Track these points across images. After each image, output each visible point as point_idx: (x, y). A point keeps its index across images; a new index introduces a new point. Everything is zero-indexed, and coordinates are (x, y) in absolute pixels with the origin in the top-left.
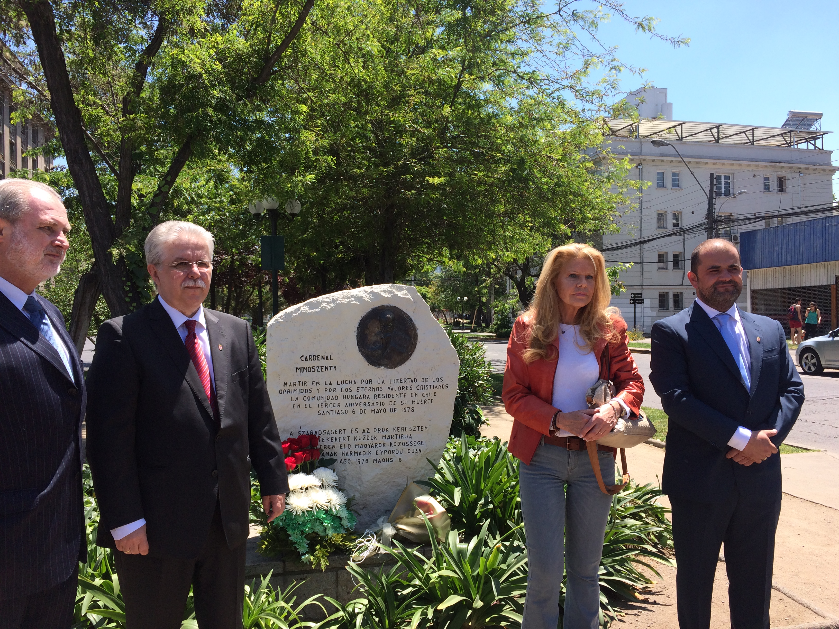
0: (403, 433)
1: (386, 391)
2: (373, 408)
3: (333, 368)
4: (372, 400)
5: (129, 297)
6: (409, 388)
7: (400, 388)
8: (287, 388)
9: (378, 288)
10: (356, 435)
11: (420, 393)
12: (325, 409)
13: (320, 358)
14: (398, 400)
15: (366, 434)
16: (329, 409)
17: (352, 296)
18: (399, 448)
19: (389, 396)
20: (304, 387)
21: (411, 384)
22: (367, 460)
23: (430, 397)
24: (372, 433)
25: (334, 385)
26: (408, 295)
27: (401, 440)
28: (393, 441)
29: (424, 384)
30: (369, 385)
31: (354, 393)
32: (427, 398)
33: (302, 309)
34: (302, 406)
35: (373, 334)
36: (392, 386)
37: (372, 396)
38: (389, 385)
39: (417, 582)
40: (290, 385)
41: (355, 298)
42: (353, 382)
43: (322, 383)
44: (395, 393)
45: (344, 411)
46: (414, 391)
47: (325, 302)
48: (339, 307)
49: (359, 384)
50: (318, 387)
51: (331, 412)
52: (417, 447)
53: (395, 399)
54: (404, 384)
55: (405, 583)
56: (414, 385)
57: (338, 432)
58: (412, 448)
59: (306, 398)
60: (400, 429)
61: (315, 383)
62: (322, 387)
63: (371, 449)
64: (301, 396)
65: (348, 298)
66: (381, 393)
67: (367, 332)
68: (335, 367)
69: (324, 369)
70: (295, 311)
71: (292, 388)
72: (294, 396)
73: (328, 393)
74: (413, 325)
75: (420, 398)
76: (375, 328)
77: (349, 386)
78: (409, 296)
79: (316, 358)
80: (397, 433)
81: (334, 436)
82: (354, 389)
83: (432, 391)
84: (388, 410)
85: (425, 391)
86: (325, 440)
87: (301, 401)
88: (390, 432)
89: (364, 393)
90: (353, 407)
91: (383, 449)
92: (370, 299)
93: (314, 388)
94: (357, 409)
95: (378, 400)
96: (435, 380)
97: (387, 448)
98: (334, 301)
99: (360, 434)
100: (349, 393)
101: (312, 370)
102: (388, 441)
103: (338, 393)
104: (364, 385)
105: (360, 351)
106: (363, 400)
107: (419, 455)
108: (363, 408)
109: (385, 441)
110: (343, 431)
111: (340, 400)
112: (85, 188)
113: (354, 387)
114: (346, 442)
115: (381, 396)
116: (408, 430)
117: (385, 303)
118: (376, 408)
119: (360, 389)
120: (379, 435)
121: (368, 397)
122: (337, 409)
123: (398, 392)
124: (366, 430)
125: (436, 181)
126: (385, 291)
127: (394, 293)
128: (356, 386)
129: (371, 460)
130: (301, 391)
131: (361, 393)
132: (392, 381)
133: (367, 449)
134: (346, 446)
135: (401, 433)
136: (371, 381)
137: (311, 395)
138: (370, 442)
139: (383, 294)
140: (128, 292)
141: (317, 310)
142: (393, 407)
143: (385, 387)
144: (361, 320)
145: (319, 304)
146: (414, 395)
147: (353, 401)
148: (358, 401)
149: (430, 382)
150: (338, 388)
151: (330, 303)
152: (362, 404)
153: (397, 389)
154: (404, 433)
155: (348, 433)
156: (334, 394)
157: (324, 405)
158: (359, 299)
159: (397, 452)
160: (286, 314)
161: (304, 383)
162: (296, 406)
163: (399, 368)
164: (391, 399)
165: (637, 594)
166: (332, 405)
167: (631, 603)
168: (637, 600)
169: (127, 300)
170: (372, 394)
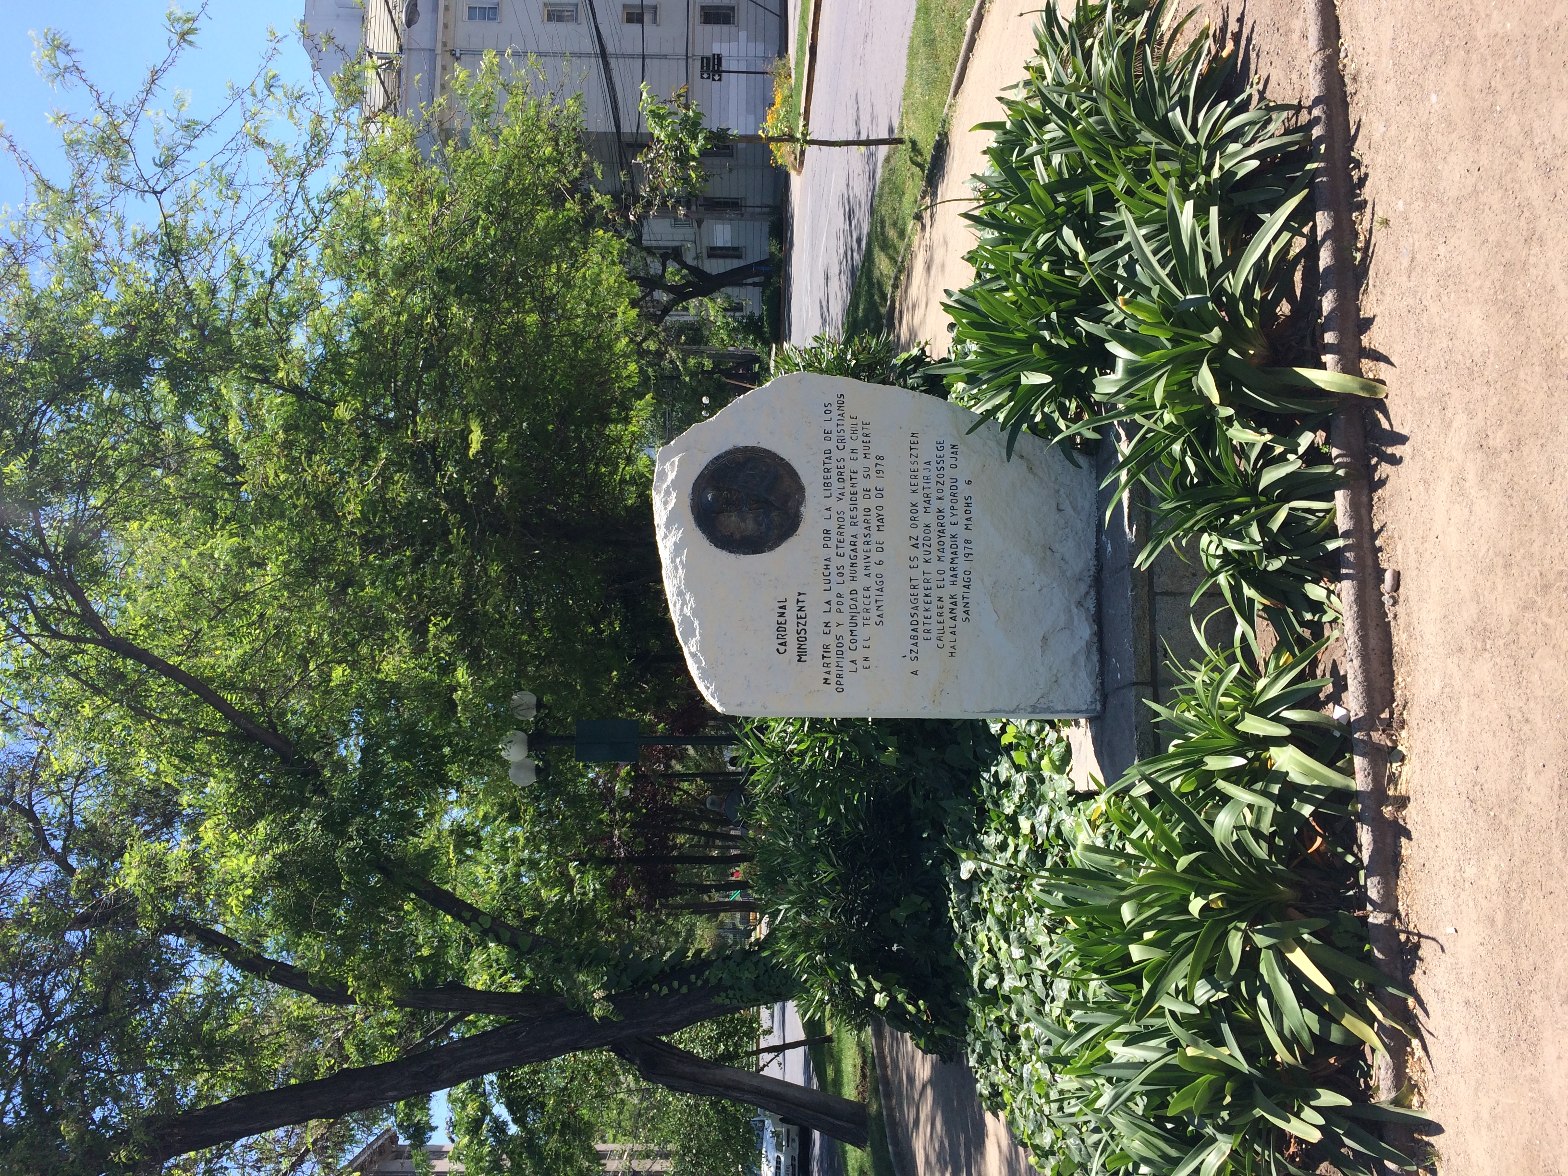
0: (920, 477)
1: (845, 505)
2: (874, 529)
3: (801, 598)
4: (860, 530)
6: (841, 464)
7: (841, 480)
8: (833, 679)
9: (660, 515)
11: (849, 445)
12: (874, 613)
13: (781, 620)
14: (862, 483)
15: (921, 542)
16: (873, 607)
17: (673, 562)
18: (948, 483)
19: (853, 501)
20: (833, 649)
21: (834, 459)
22: (967, 542)
23: (859, 427)
24: (919, 532)
25: (832, 596)
27: (934, 479)
28: (934, 496)
29: (834, 436)
30: (834, 535)
31: (846, 562)
32: (860, 432)
33: (693, 650)
34: (866, 653)
35: (743, 525)
36: (836, 494)
37: (853, 530)
38: (834, 499)
39: (1177, 448)
40: (828, 673)
41: (675, 557)
42: (827, 563)
43: (827, 618)
44: (848, 489)
45: (878, 580)
46: (846, 454)
47: (682, 610)
48: (691, 584)
49: (832, 552)
50: (833, 624)
51: (879, 604)
52: (948, 451)
53: (859, 489)
54: (834, 471)
56: (836, 454)
57: (915, 591)
58: (948, 461)
59: (853, 646)
60: (914, 481)
61: (827, 630)
62: (834, 618)
63: (947, 534)
64: (849, 655)
65: (676, 568)
66: (848, 514)
67: (738, 536)
68: (800, 594)
69: (802, 614)
70: (698, 662)
71: (833, 669)
72: (847, 666)
73: (845, 608)
74: (728, 453)
75: (859, 445)
76: (731, 521)
77: (833, 571)
78: (676, 460)
79: (781, 627)
80: (920, 487)
81: (921, 597)
82: (840, 561)
83: (847, 423)
84: (880, 502)
85: (847, 435)
86: (927, 614)
87: (858, 655)
88: (919, 498)
89: (846, 544)
90: (872, 564)
91: (947, 513)
92: (678, 529)
93: (835, 631)
94: (875, 557)
95: (860, 519)
96: (828, 417)
97: (946, 505)
98: (680, 594)
99: (919, 552)
100: (847, 571)
101: (802, 635)
102: (935, 504)
103: (845, 590)
105: (771, 548)
106: (860, 546)
107: (961, 448)
108: (873, 546)
109: (933, 509)
110: (914, 583)
111: (859, 586)
112: (482, 1061)
113: (836, 562)
116: (915, 467)
117: (687, 502)
120: (923, 519)
122: (873, 592)
123: (848, 483)
124: (914, 542)
126: (666, 503)
127: (668, 487)
128: (834, 558)
129: (967, 535)
130: (840, 654)
131: (847, 549)
132: (828, 493)
133: (947, 540)
134: (940, 577)
135: (920, 481)
136: (827, 532)
137: (847, 637)
138: (934, 535)
139: (671, 505)
141: (696, 623)
142: (873, 493)
143: (837, 506)
144: (716, 546)
145: (685, 619)
146: (854, 456)
147: (861, 563)
148: (861, 555)
149: (831, 426)
150: (836, 589)
151: (684, 600)
152: (867, 547)
153: (841, 485)
154: (921, 474)
155: (917, 574)
157: (866, 615)
158: (677, 549)
159: (954, 487)
160: (703, 678)
161: (826, 649)
162: (866, 664)
164: (859, 496)
165: (1225, 54)
166: (867, 601)
167: (1239, 65)
168: (1234, 54)
170: (849, 531)
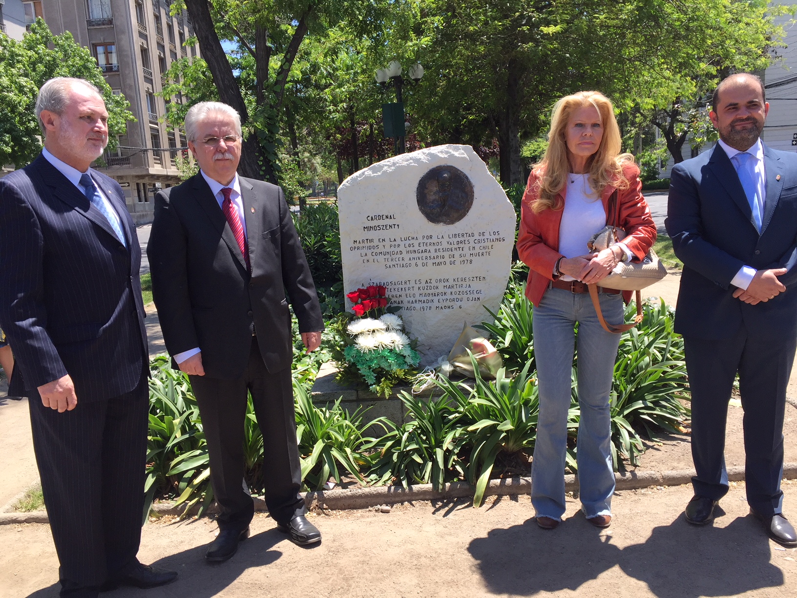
0: (462, 283)
1: (445, 245)
2: (434, 261)
3: (396, 226)
4: (433, 254)
5: (263, 171)
6: (467, 242)
7: (458, 243)
8: (357, 245)
9: (436, 150)
10: (420, 286)
11: (477, 246)
12: (391, 263)
13: (384, 217)
14: (457, 254)
15: (429, 285)
16: (394, 263)
17: (411, 159)
18: (459, 297)
19: (447, 250)
20: (372, 244)
21: (469, 238)
22: (430, 307)
23: (487, 250)
24: (434, 284)
25: (398, 242)
26: (463, 154)
27: (461, 290)
28: (453, 290)
29: (482, 237)
30: (429, 241)
31: (416, 248)
32: (484, 251)
33: (366, 173)
34: (371, 260)
35: (432, 193)
36: (451, 240)
37: (433, 251)
38: (448, 240)
39: (461, 409)
40: (359, 243)
41: (413, 160)
42: (415, 238)
43: (387, 240)
44: (453, 247)
45: (408, 265)
46: (472, 244)
47: (386, 165)
48: (400, 169)
49: (420, 240)
50: (384, 243)
51: (396, 266)
52: (476, 296)
53: (454, 252)
54: (462, 239)
55: (453, 410)
56: (472, 239)
57: (403, 283)
58: (471, 297)
59: (374, 254)
60: (460, 279)
61: (381, 240)
62: (387, 243)
63: (434, 298)
64: (369, 252)
65: (407, 160)
66: (441, 247)
67: (426, 191)
68: (398, 225)
69: (388, 228)
70: (360, 176)
71: (361, 245)
72: (364, 251)
73: (393, 249)
74: (470, 182)
75: (477, 250)
76: (433, 188)
77: (411, 242)
78: (465, 155)
79: (380, 217)
80: (457, 283)
81: (400, 286)
82: (416, 245)
83: (489, 244)
84: (448, 263)
85: (482, 244)
86: (393, 290)
87: (369, 257)
88: (451, 282)
89: (425, 247)
90: (416, 261)
91: (444, 297)
92: (428, 160)
93: (381, 245)
94: (419, 262)
95: (439, 254)
96: (492, 234)
97: (448, 296)
98: (394, 164)
99: (423, 284)
100: (411, 249)
101: (378, 228)
102: (449, 291)
103: (402, 248)
104: (425, 240)
105: (420, 209)
106: (424, 255)
107: (478, 303)
108: (425, 261)
109: (446, 290)
110: (408, 282)
111: (404, 255)
113: (416, 243)
114: (411, 292)
115: (441, 250)
116: (467, 280)
117: (442, 164)
118: (437, 261)
119: (422, 244)
120: (441, 285)
121: (429, 252)
122: (401, 262)
123: (456, 246)
124: (429, 281)
125: (551, 30)
126: (442, 152)
127: (450, 153)
128: (417, 242)
129: (434, 308)
130: (369, 248)
131: (423, 248)
132: (451, 236)
133: (430, 298)
134: (411, 295)
135: (460, 283)
136: (431, 237)
137: (378, 251)
138: (433, 291)
139: (440, 155)
140: (261, 166)
141: (379, 174)
142: (452, 259)
143: (444, 242)
144: (420, 181)
145: (382, 167)
146: (471, 248)
147: (416, 255)
148: (420, 255)
149: (487, 236)
150: (402, 244)
151: (391, 166)
152: (424, 258)
153: (455, 243)
154: (464, 284)
155: (412, 284)
156: (399, 250)
157: (390, 260)
158: (417, 160)
159: (457, 300)
160: (352, 179)
161: (372, 241)
162: (365, 261)
163: (457, 224)
164: (450, 253)
165: (681, 428)
166: (397, 260)
167: (673, 435)
168: (680, 433)
169: (262, 173)
170: (432, 248)
